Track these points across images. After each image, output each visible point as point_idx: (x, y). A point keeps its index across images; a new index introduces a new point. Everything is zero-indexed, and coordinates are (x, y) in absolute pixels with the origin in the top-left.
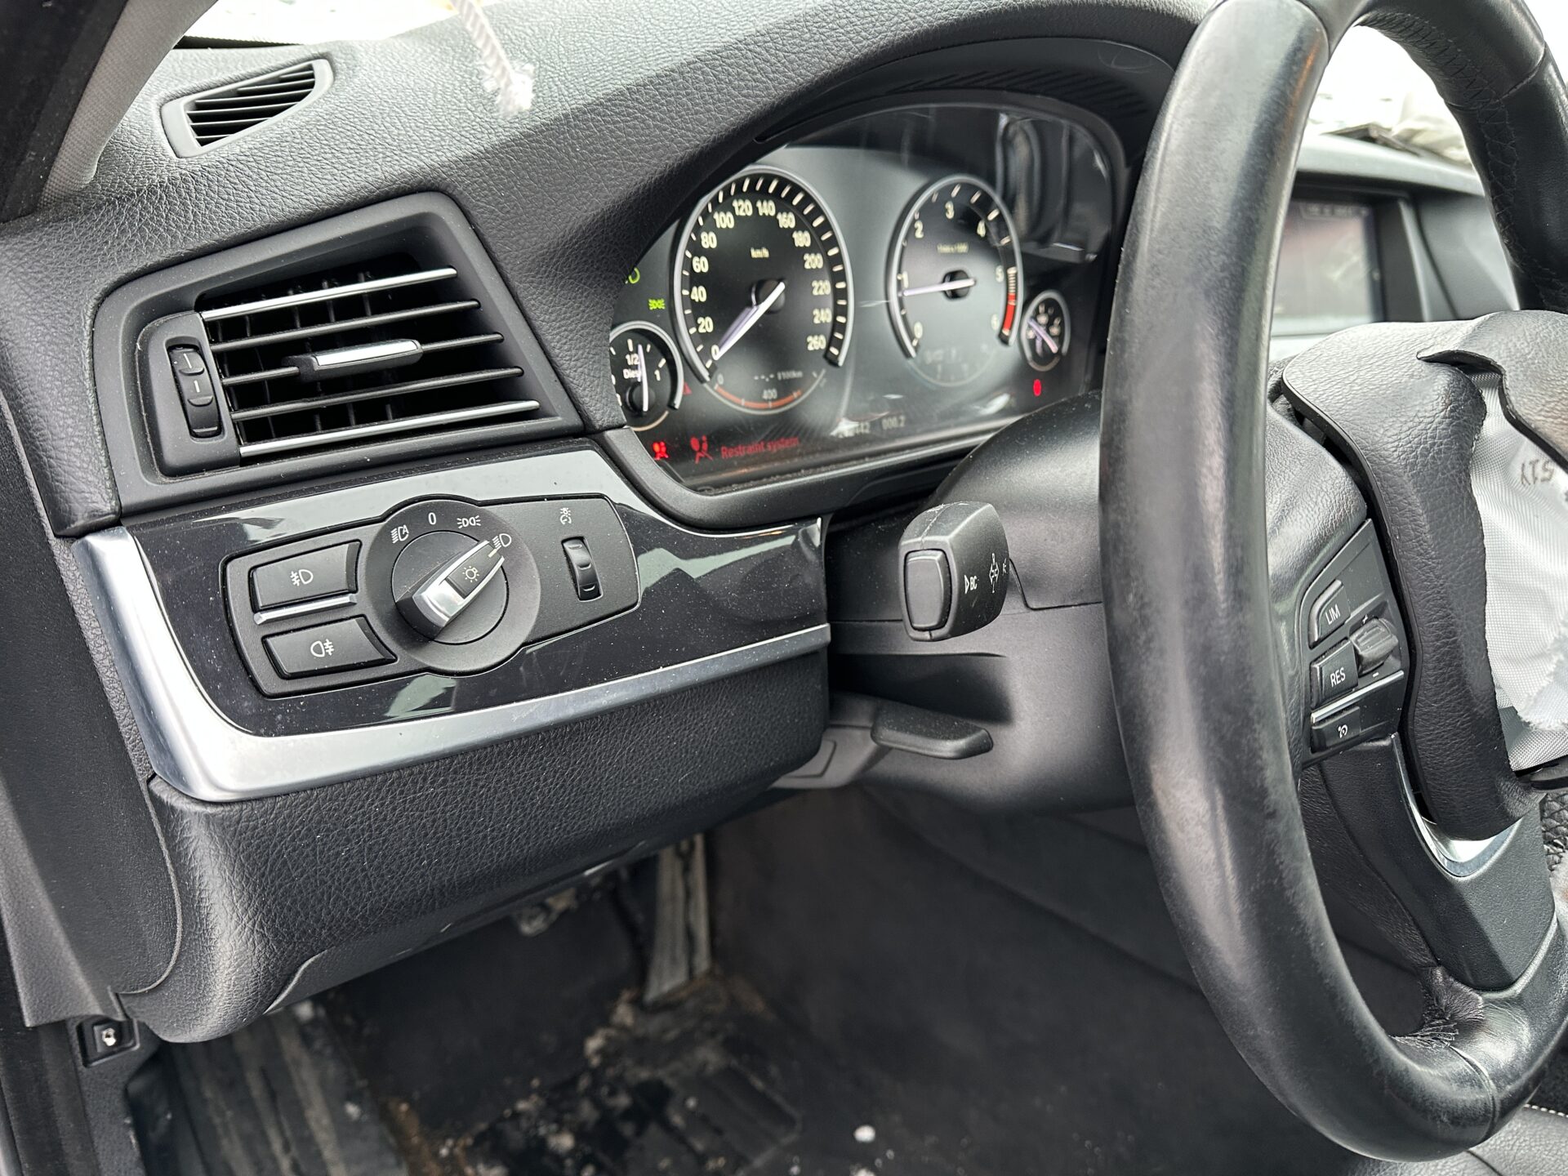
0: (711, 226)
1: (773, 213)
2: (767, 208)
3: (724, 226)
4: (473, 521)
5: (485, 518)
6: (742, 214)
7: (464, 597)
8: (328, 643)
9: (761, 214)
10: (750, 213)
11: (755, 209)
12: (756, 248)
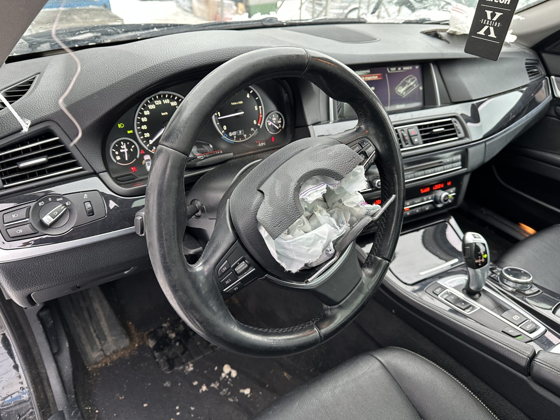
0: (146, 108)
1: (169, 102)
2: (167, 101)
3: (152, 108)
4: (61, 199)
5: (63, 198)
6: (158, 104)
7: (53, 218)
8: (21, 230)
9: (164, 103)
10: (160, 103)
11: (162, 102)
12: (163, 113)
